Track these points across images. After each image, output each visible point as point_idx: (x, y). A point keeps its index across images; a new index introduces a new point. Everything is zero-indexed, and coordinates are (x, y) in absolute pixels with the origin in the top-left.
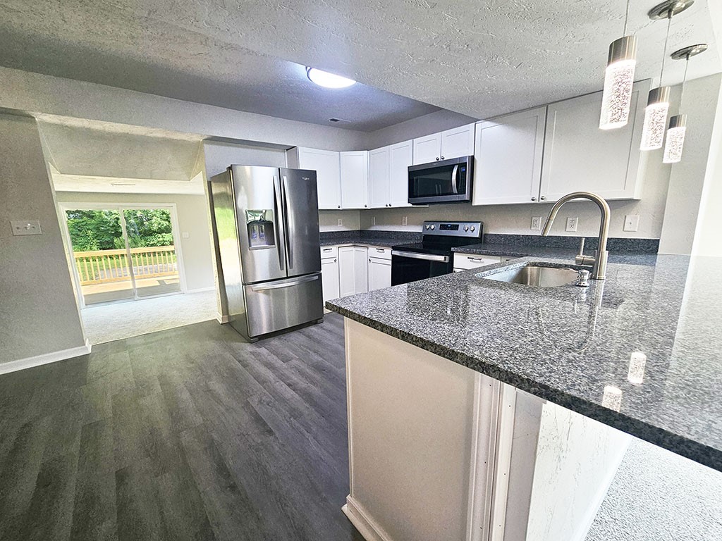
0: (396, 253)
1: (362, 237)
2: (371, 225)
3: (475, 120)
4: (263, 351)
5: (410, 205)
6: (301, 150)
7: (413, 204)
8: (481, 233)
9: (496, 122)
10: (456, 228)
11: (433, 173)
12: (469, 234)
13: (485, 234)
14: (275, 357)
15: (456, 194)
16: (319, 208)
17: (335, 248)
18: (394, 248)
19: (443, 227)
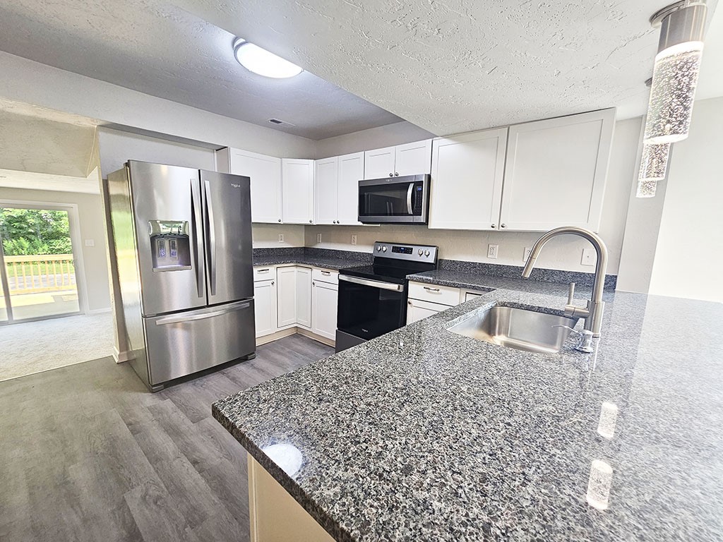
0: (344, 278)
1: (306, 256)
2: (317, 243)
3: (432, 136)
4: (168, 404)
5: (360, 224)
6: (234, 152)
7: (363, 223)
8: (436, 259)
9: (454, 140)
10: (409, 251)
11: (386, 190)
12: (423, 259)
13: (440, 260)
14: (183, 416)
15: (411, 215)
16: (253, 221)
17: (272, 269)
18: (342, 272)
19: (396, 250)
